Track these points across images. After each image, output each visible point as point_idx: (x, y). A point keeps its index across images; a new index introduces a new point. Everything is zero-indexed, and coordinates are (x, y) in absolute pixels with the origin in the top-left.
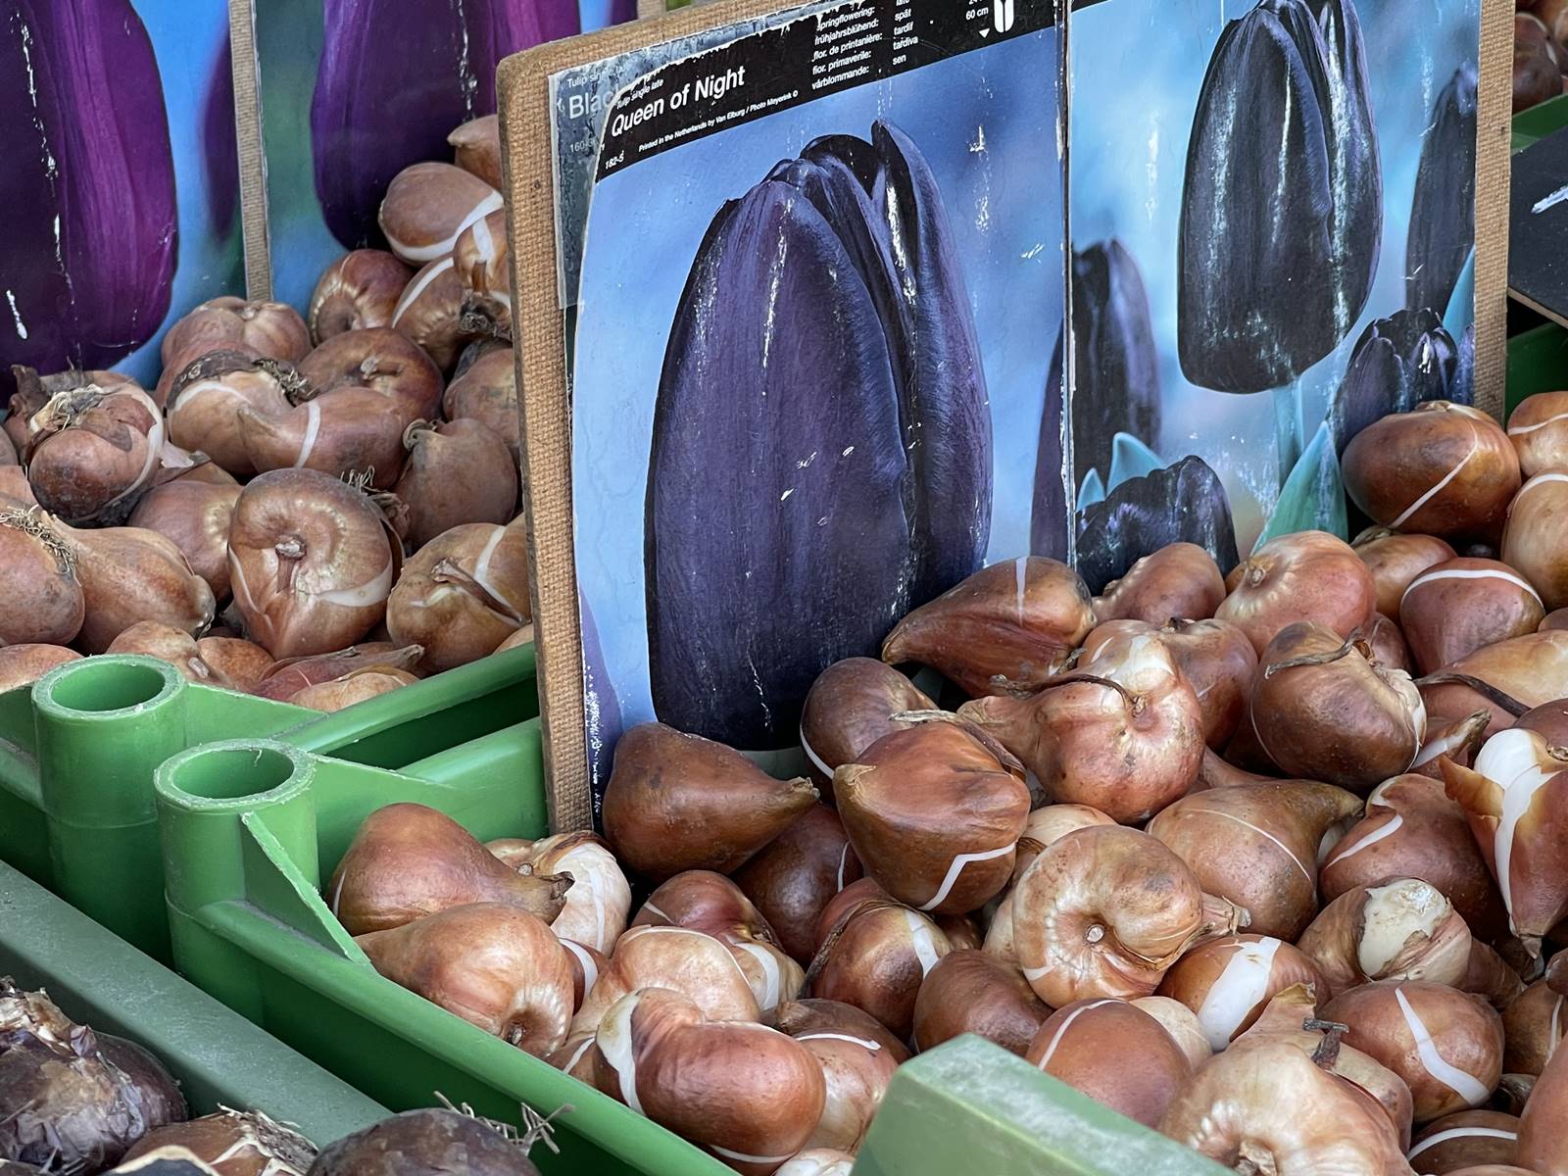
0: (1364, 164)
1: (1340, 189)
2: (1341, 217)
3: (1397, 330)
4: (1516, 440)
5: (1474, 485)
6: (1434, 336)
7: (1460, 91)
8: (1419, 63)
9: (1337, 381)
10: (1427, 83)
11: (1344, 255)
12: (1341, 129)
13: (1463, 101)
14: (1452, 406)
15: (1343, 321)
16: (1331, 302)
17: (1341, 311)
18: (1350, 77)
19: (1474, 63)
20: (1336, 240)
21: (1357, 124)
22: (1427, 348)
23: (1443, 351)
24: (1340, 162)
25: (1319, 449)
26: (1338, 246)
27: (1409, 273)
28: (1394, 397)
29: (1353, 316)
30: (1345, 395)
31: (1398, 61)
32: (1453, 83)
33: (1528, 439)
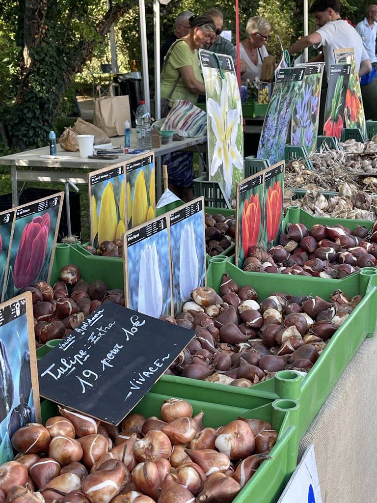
0: (9, 375)
1: (5, 382)
2: (5, 388)
3: (19, 409)
4: (48, 429)
5: (41, 441)
6: (26, 408)
7: (26, 356)
8: (18, 352)
9: (8, 423)
10: (20, 356)
11: (7, 396)
12: (4, 369)
13: (27, 358)
14: (34, 424)
15: (8, 410)
16: (5, 406)
17: (7, 408)
18: (4, 357)
19: (28, 350)
20: (5, 393)
21: (7, 367)
22: (26, 411)
23: (29, 411)
24: (4, 376)
25: (6, 439)
26: (6, 394)
27: (20, 396)
28: (20, 423)
29: (10, 408)
30: (10, 425)
31: (13, 352)
32: (25, 354)
33: (51, 429)
